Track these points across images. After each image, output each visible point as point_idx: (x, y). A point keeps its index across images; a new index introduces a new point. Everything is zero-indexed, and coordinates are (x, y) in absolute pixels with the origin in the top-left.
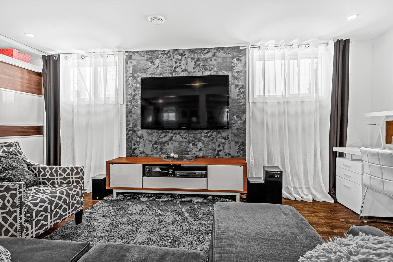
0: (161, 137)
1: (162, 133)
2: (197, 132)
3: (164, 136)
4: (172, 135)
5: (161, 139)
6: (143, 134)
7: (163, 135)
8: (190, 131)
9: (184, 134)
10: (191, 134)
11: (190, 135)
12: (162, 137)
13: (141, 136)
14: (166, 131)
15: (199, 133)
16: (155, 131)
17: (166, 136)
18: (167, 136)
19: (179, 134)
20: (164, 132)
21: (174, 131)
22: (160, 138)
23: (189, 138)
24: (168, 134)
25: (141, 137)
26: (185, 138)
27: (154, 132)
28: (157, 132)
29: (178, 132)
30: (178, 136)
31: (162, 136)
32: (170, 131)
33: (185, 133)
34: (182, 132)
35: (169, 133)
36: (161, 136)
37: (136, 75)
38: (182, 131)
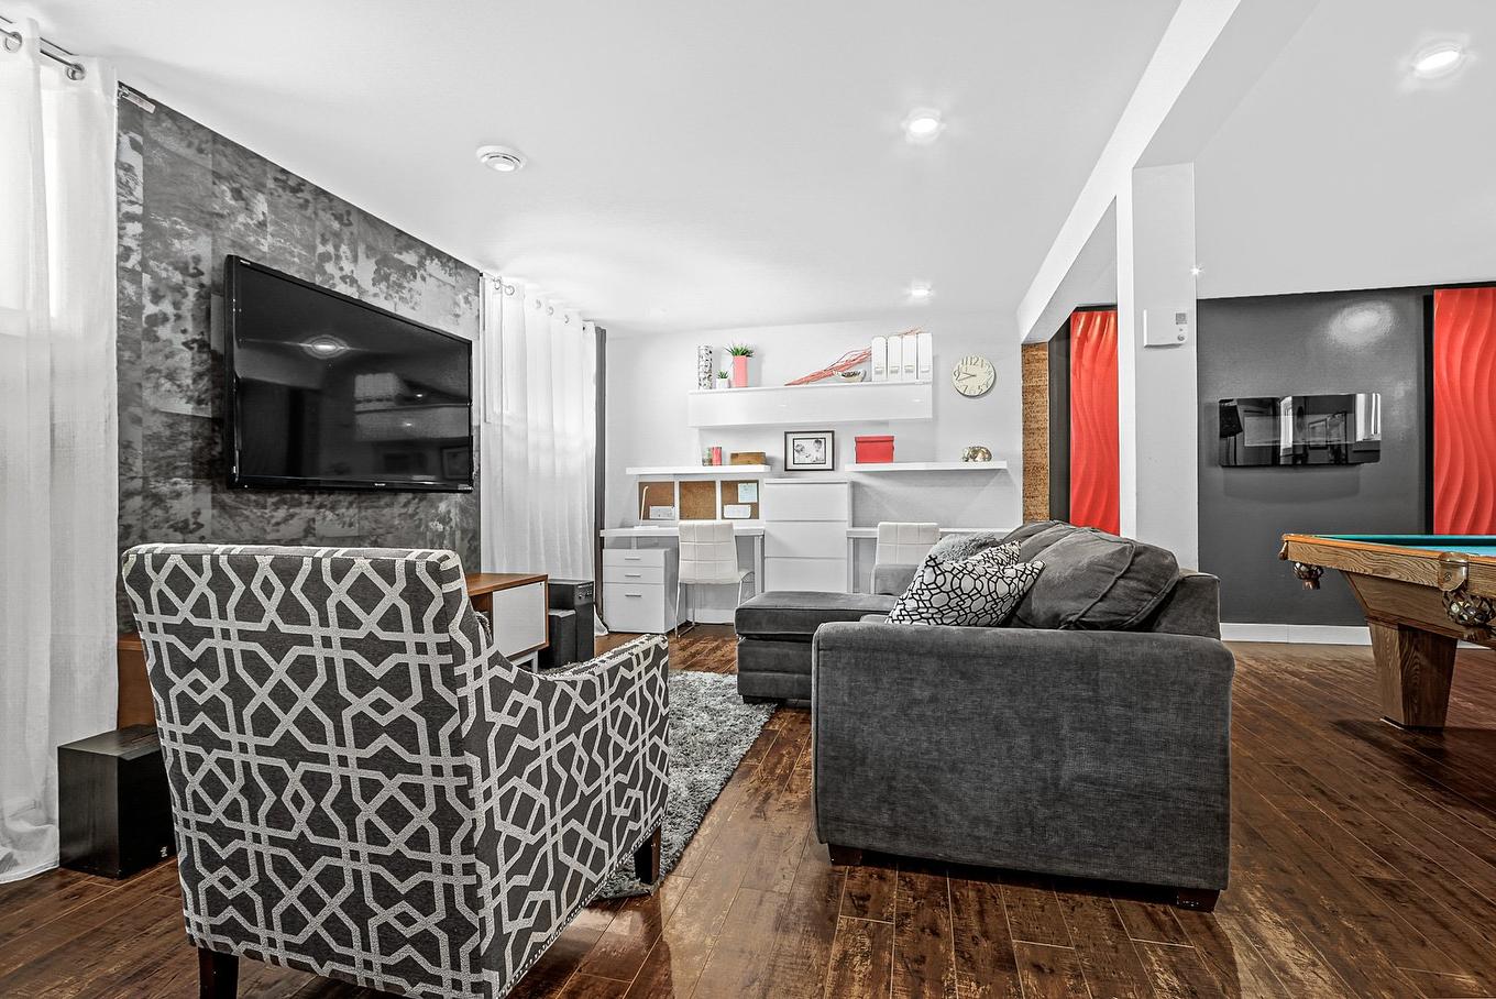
0: (273, 521)
1: (276, 506)
2: (382, 503)
3: (286, 520)
4: (310, 512)
5: (273, 531)
6: (199, 514)
7: (281, 513)
8: (363, 497)
9: (348, 508)
10: (366, 508)
11: (364, 514)
12: (278, 524)
13: (192, 521)
14: (293, 499)
15: (387, 505)
16: (253, 497)
17: (292, 516)
18: (295, 519)
19: (333, 509)
20: (284, 502)
21: (318, 499)
22: (269, 529)
23: (362, 522)
24: (297, 510)
25: (192, 527)
26: (351, 525)
27: (249, 500)
28: (257, 504)
29: (331, 503)
30: (330, 515)
31: (279, 520)
32: (306, 498)
33: (351, 504)
34: (340, 501)
35: (300, 504)
36: (272, 517)
37: (166, 224)
38: (341, 498)
